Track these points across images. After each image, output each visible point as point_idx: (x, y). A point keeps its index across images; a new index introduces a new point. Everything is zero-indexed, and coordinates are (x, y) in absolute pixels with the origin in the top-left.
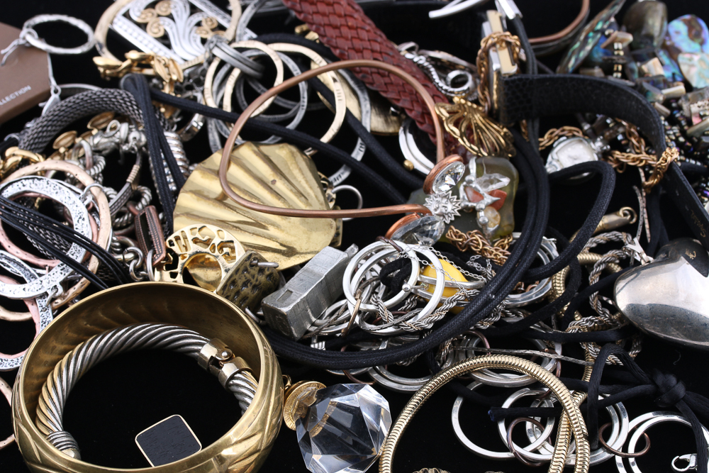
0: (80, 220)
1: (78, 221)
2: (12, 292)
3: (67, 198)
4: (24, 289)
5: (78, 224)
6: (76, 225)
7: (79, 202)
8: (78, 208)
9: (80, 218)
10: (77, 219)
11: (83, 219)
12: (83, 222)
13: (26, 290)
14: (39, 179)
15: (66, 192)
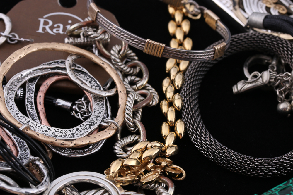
0: (88, 126)
1: (86, 125)
2: (11, 108)
3: (99, 111)
4: (17, 114)
5: (84, 126)
6: (83, 125)
7: (100, 119)
8: (96, 121)
9: (89, 125)
10: (88, 123)
11: (90, 128)
12: (88, 128)
13: (17, 115)
14: (100, 89)
15: (102, 109)
